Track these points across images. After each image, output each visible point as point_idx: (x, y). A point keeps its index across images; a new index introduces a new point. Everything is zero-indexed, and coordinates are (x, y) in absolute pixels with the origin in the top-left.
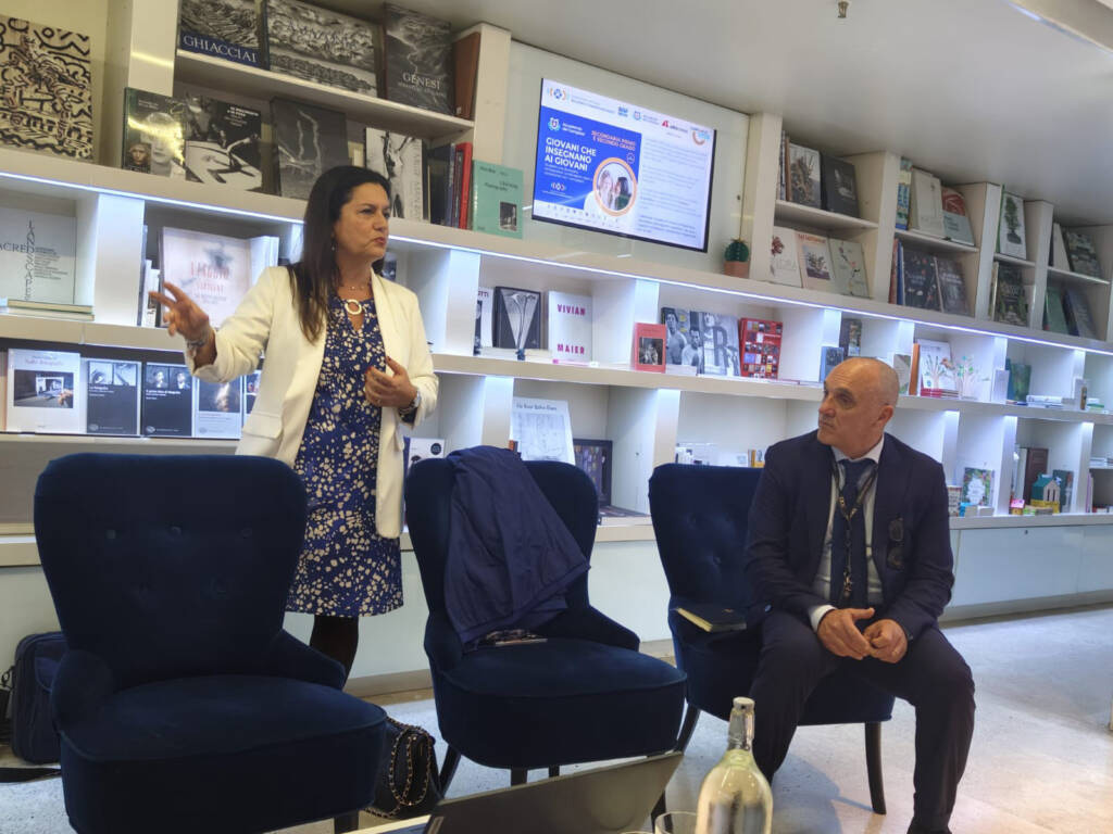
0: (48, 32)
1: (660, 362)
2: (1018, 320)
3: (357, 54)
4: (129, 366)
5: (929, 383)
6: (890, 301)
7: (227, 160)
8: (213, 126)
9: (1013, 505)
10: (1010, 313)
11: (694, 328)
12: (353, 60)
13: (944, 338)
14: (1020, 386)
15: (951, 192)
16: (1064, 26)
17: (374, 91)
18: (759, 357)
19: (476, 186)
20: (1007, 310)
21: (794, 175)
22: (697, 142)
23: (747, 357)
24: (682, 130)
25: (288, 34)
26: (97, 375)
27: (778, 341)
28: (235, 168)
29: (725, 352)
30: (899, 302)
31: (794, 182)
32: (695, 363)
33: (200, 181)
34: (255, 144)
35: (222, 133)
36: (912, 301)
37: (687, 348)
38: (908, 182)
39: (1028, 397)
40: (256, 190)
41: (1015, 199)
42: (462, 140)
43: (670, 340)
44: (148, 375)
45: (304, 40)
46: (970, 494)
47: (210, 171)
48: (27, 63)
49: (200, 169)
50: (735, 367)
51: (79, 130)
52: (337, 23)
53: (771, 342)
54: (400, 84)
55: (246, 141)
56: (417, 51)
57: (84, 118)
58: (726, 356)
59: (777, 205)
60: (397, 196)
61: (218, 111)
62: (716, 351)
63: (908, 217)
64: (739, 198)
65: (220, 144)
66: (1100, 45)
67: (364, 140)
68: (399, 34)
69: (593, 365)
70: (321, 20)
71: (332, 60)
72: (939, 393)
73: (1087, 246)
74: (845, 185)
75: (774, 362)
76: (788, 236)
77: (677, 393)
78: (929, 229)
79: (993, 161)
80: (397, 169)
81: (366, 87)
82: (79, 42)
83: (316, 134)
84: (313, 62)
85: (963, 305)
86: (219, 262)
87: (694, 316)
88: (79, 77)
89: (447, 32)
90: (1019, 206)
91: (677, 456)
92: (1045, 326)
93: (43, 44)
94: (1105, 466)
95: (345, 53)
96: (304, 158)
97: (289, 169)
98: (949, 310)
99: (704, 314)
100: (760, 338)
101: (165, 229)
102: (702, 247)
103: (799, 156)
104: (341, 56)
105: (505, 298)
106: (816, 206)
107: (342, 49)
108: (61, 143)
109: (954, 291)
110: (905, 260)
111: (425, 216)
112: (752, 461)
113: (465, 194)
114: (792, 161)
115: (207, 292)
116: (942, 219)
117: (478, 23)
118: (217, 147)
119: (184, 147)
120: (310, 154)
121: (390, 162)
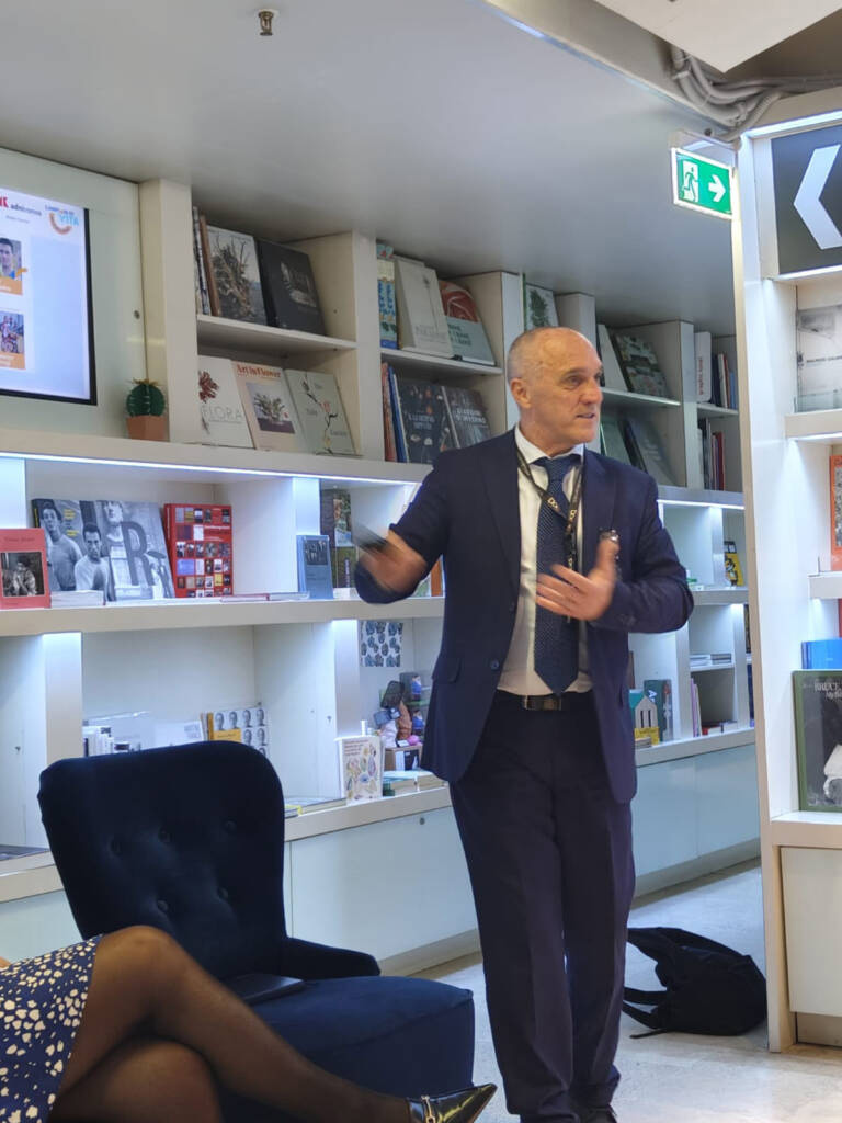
1: (40, 590)
6: (387, 459)
11: (90, 527)
15: (452, 288)
16: (579, 48)
18: (201, 562)
21: (219, 274)
22: (59, 230)
23: (181, 565)
24: (30, 211)
27: (227, 535)
29: (145, 561)
30: (400, 459)
31: (219, 285)
32: (98, 586)
36: (419, 454)
37: (83, 561)
38: (391, 278)
41: (542, 294)
43: (52, 551)
50: (165, 585)
53: (217, 539)
58: (148, 568)
59: (199, 323)
62: (130, 560)
63: (397, 329)
64: (137, 315)
66: (627, 73)
73: (645, 353)
74: (298, 287)
75: (226, 569)
76: (223, 369)
77: (75, 639)
78: (431, 346)
79: (506, 240)
87: (87, 509)
90: (549, 303)
91: (87, 743)
94: (710, 665)
99: (104, 503)
100: (198, 533)
102: (86, 395)
103: (223, 245)
109: (475, 435)
110: (401, 395)
112: (210, 731)
114: (213, 253)
116: (445, 329)
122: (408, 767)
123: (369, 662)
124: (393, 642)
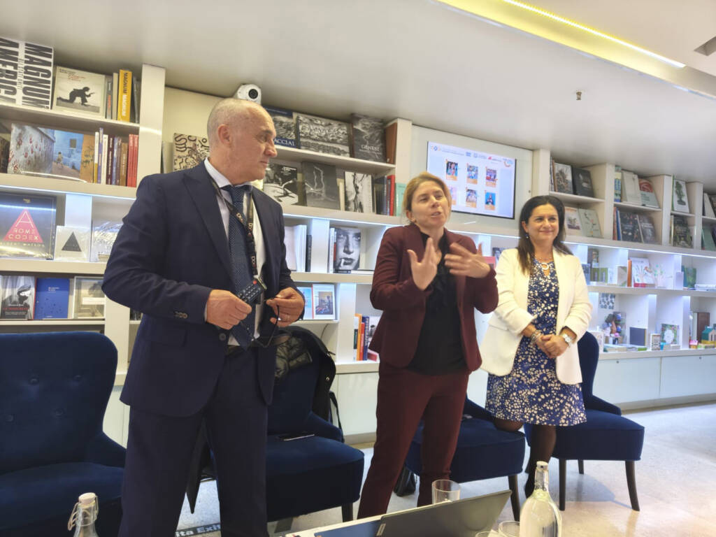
0: (204, 140)
2: (686, 245)
3: (339, 138)
5: (638, 280)
6: (614, 239)
7: (282, 191)
8: (276, 176)
9: (691, 344)
10: (682, 242)
12: (339, 141)
13: (645, 256)
14: (690, 279)
15: (644, 181)
17: (348, 155)
19: (397, 195)
20: (680, 240)
21: (558, 178)
22: (507, 166)
24: (499, 161)
25: (308, 131)
28: (286, 194)
30: (619, 239)
31: (558, 182)
34: (294, 183)
35: (280, 179)
36: (626, 238)
38: (619, 178)
39: (695, 285)
40: (296, 204)
41: (680, 182)
42: (390, 174)
45: (315, 134)
46: (665, 338)
47: (275, 197)
48: (196, 155)
52: (330, 124)
54: (360, 150)
55: (291, 182)
56: (367, 134)
60: (360, 203)
61: (278, 169)
63: (621, 196)
64: (530, 192)
65: (279, 184)
67: (344, 177)
68: (359, 127)
70: (323, 124)
71: (328, 142)
72: (644, 285)
74: (585, 182)
78: (633, 201)
79: (666, 164)
80: (359, 190)
81: (344, 153)
83: (322, 176)
84: (320, 143)
85: (655, 239)
89: (381, 124)
90: (682, 186)
92: (703, 247)
93: (202, 146)
95: (335, 138)
96: (317, 188)
98: (647, 242)
102: (511, 216)
103: (560, 169)
104: (332, 139)
106: (569, 193)
107: (332, 136)
109: (649, 232)
110: (621, 217)
111: (374, 211)
113: (392, 199)
114: (556, 171)
116: (639, 195)
117: (396, 118)
118: (278, 186)
119: (263, 186)
120: (320, 186)
121: (356, 188)
122: (614, 343)
123: (602, 307)
124: (612, 302)
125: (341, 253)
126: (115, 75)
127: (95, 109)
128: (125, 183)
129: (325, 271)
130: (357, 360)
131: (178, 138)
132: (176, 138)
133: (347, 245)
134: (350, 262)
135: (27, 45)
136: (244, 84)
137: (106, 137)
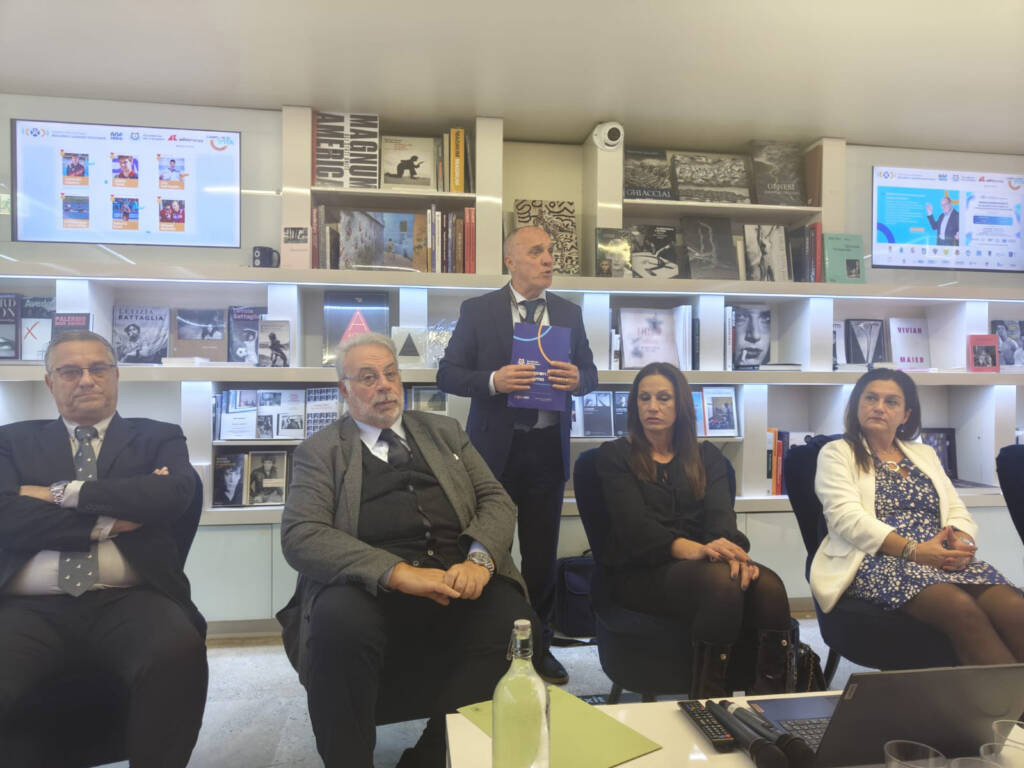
0: (552, 204)
1: (994, 364)
3: (734, 178)
4: (606, 395)
7: (656, 261)
8: (647, 242)
12: (733, 183)
17: (748, 200)
19: (826, 253)
22: (1013, 188)
24: (998, 181)
25: (689, 175)
26: (588, 401)
28: (661, 265)
33: (641, 277)
34: (672, 249)
35: (652, 245)
37: (1019, 350)
40: (676, 277)
42: (813, 221)
43: (1001, 345)
44: (617, 398)
45: (700, 176)
47: (647, 270)
49: (641, 270)
51: (571, 258)
52: (719, 161)
54: (766, 192)
55: (667, 247)
56: (776, 167)
57: (574, 250)
60: (769, 267)
61: (649, 232)
65: (652, 252)
67: (743, 233)
68: (762, 159)
69: (933, 370)
70: (710, 161)
71: (719, 185)
77: (1013, 388)
80: (767, 249)
81: (742, 198)
82: (569, 207)
83: (711, 235)
84: (707, 189)
86: (655, 326)
87: (1022, 325)
88: (570, 227)
89: (796, 150)
91: (1017, 439)
93: (550, 212)
95: (727, 179)
96: (705, 251)
97: (695, 260)
101: (622, 310)
104: (724, 182)
105: (854, 327)
107: (725, 177)
108: (562, 267)
111: (790, 277)
113: (819, 257)
115: (649, 345)
117: (820, 138)
118: (650, 254)
119: (631, 257)
120: (708, 248)
121: (762, 246)
125: (742, 342)
126: (446, 136)
127: (425, 182)
128: (462, 270)
129: (720, 368)
130: (773, 494)
131: (520, 205)
132: (517, 207)
133: (750, 330)
134: (755, 353)
135: (352, 116)
136: (601, 123)
137: (438, 213)
